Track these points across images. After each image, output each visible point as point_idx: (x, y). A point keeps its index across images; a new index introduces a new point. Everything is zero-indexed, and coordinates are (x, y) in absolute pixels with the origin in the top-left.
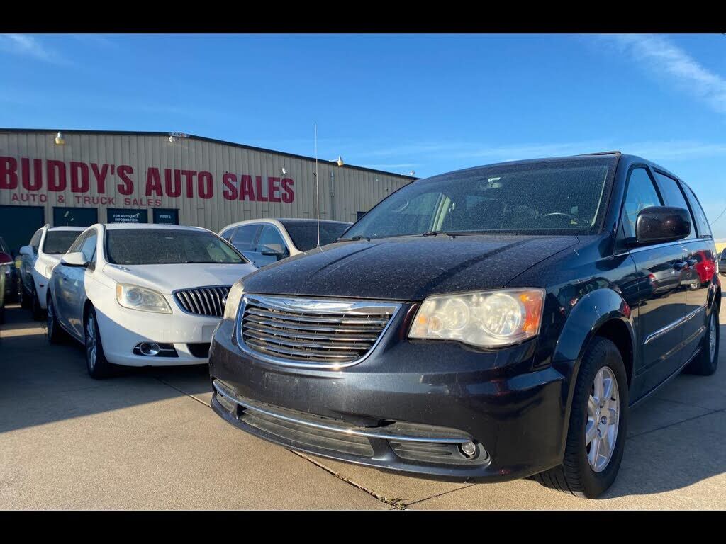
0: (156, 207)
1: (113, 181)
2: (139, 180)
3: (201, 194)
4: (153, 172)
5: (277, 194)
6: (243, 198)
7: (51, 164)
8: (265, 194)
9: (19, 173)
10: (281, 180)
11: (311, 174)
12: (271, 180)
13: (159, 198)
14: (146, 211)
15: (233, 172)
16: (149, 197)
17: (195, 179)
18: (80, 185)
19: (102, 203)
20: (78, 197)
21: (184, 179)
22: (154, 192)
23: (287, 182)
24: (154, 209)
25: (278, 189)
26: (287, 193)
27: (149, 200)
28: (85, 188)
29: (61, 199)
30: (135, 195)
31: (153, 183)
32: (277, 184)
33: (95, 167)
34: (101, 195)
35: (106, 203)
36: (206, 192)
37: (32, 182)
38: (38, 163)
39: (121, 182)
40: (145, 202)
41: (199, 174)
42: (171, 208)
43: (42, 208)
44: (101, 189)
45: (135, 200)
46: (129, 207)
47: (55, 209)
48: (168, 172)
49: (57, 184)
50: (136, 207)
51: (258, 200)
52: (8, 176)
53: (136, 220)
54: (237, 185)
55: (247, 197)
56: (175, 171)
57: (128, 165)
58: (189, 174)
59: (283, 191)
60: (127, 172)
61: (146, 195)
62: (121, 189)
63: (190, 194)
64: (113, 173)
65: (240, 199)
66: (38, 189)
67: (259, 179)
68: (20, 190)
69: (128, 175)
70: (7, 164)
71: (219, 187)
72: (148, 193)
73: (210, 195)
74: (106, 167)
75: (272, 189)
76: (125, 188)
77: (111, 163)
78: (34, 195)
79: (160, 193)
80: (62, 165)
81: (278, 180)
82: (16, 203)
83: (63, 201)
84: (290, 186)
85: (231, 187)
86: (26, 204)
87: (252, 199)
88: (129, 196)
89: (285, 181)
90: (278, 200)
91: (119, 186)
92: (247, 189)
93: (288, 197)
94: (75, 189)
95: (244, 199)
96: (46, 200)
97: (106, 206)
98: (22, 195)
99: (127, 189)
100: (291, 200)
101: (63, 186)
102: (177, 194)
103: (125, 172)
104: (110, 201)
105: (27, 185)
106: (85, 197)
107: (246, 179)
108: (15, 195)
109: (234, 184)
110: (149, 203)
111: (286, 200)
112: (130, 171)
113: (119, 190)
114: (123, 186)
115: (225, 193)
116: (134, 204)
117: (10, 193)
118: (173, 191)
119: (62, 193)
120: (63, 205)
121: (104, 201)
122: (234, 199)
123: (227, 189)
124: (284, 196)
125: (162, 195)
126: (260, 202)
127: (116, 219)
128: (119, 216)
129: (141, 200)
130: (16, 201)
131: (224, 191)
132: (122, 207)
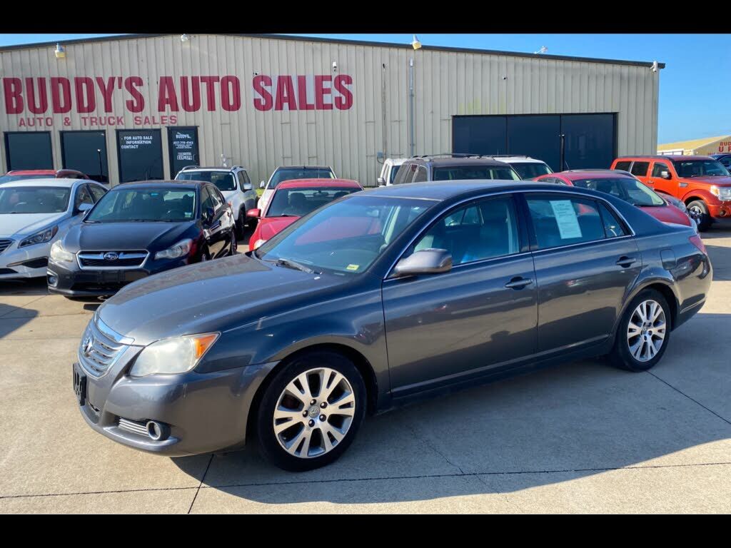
0: (171, 125)
1: (121, 97)
2: (151, 93)
3: (226, 106)
4: (166, 82)
5: (328, 99)
6: (280, 107)
7: (56, 81)
8: (311, 99)
9: (24, 95)
10: (333, 79)
11: (379, 65)
12: (319, 80)
13: (174, 113)
14: (159, 130)
15: (267, 74)
16: (162, 113)
17: (217, 87)
18: (86, 104)
19: (110, 124)
20: (85, 118)
21: (203, 87)
22: (168, 107)
23: (342, 81)
24: (168, 128)
25: (328, 91)
26: (342, 95)
27: (162, 117)
28: (91, 108)
29: (67, 122)
30: (146, 112)
31: (167, 96)
32: (326, 85)
33: (100, 80)
34: (109, 114)
35: (113, 124)
36: (231, 103)
37: (38, 105)
38: (42, 81)
39: (130, 97)
40: (158, 120)
41: (222, 80)
42: (188, 125)
43: (49, 133)
44: (108, 108)
45: (147, 118)
46: (140, 127)
47: (62, 134)
48: (184, 80)
49: (62, 105)
50: (148, 126)
51: (301, 108)
52: (14, 99)
53: (150, 142)
54: (272, 90)
55: (286, 105)
56: (192, 78)
57: (137, 76)
58: (210, 81)
59: (336, 93)
60: (136, 85)
61: (159, 111)
62: (130, 106)
63: (212, 107)
64: (120, 87)
65: (276, 109)
66: (44, 112)
67: (302, 81)
68: (27, 114)
69: (138, 88)
70: (13, 86)
71: (248, 94)
72: (161, 109)
73: (237, 106)
74: (112, 80)
75: (320, 92)
76: (135, 105)
77: (117, 75)
78: (40, 119)
79: (175, 108)
80: (66, 83)
81: (329, 78)
82: (23, 129)
83: (69, 124)
84: (346, 86)
85: (264, 93)
86: (33, 129)
87: (292, 107)
88: (139, 114)
89: (339, 78)
90: (331, 107)
91: (127, 102)
92: (285, 95)
93: (344, 102)
94: (81, 109)
95: (281, 109)
97: (114, 127)
98: (29, 119)
99: (137, 105)
100: (349, 104)
101: (68, 107)
102: (196, 107)
103: (134, 84)
104: (119, 121)
105: (34, 110)
106: (91, 118)
107: (285, 81)
108: (22, 120)
109: (268, 89)
110: (162, 120)
111: (340, 106)
112: (140, 82)
113: (127, 106)
114: (132, 102)
115: (257, 102)
116: (145, 123)
117: (17, 117)
118: (191, 103)
119: (68, 115)
120: (69, 128)
121: (112, 121)
122: (268, 109)
123: (259, 96)
124: (338, 100)
125: (177, 109)
126: (304, 112)
127: (128, 142)
128: (130, 138)
129: (153, 117)
130: (23, 126)
131: (255, 100)
132: (132, 128)
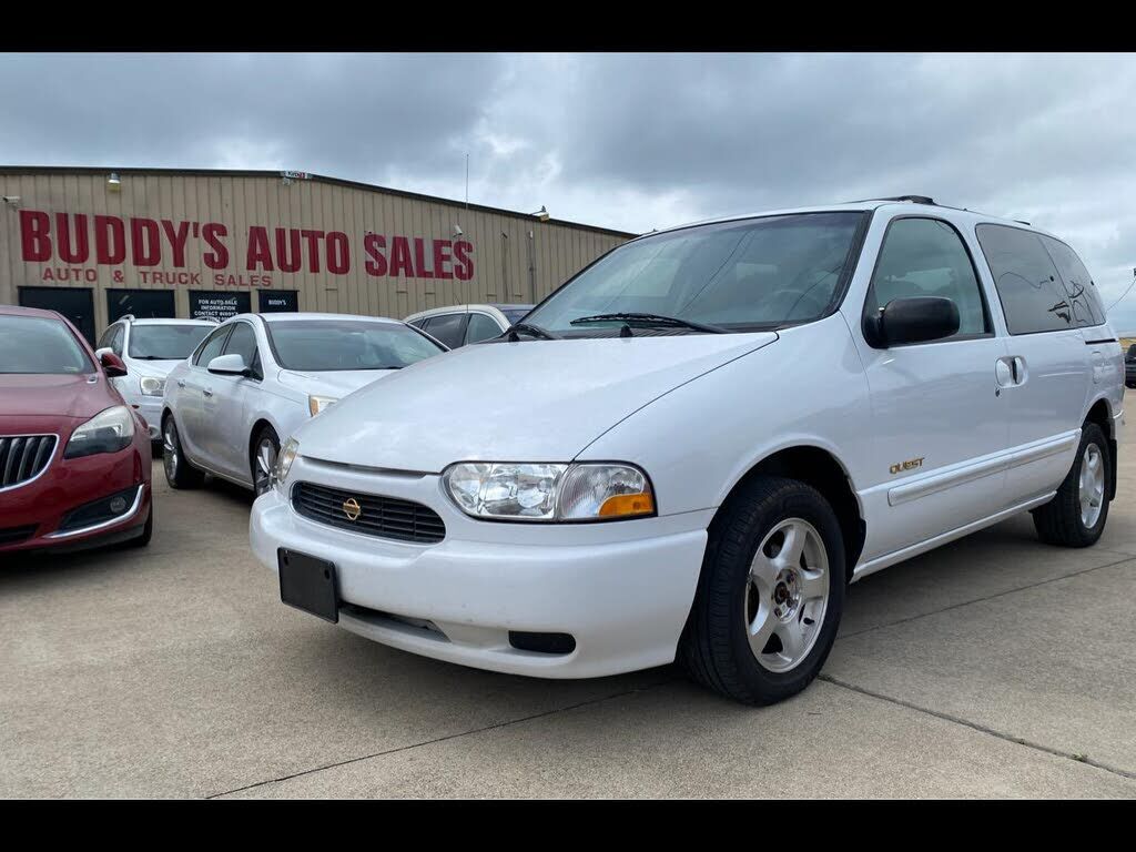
0: (263, 288)
1: (196, 248)
2: (237, 245)
3: (332, 268)
4: (257, 234)
5: (447, 267)
6: (395, 273)
7: (102, 222)
8: (429, 266)
9: (53, 235)
10: (453, 245)
11: (498, 236)
12: (438, 245)
13: (268, 273)
14: (247, 295)
15: (379, 232)
16: (252, 272)
17: (322, 244)
18: (147, 254)
19: (180, 282)
20: (145, 274)
21: (305, 243)
22: (260, 265)
23: (461, 247)
24: (260, 291)
25: (448, 258)
26: (463, 265)
27: (252, 277)
28: (155, 258)
29: (118, 276)
30: (230, 270)
31: (258, 251)
32: (446, 251)
33: (168, 226)
34: (180, 270)
35: (186, 282)
36: (339, 264)
37: (74, 251)
38: (81, 220)
39: (209, 249)
40: (246, 280)
41: (328, 236)
42: (286, 288)
43: (90, 290)
44: (179, 261)
45: (231, 277)
46: (222, 288)
47: (110, 291)
48: (280, 233)
49: (112, 253)
50: (233, 288)
51: (419, 276)
52: (36, 240)
53: (234, 308)
54: (386, 252)
55: (402, 271)
56: (291, 231)
57: (220, 222)
58: (313, 236)
59: (455, 260)
60: (219, 235)
61: (248, 268)
62: (209, 259)
63: (315, 268)
64: (196, 235)
65: (391, 275)
66: (83, 261)
67: (419, 243)
68: (56, 262)
69: (220, 239)
70: (35, 222)
71: (359, 255)
72: (251, 266)
73: (345, 269)
74: (185, 226)
75: (440, 258)
76: (216, 259)
77: (192, 220)
78: (77, 271)
79: (269, 266)
80: (118, 225)
81: (449, 244)
82: (50, 283)
83: (121, 280)
84: (466, 254)
85: (376, 254)
86: (64, 284)
87: (409, 274)
88: (221, 271)
89: (459, 245)
90: (449, 276)
91: (205, 255)
92: (401, 259)
93: (464, 271)
94: (138, 260)
95: (397, 275)
96: (94, 279)
97: (186, 287)
98: (59, 270)
99: (219, 260)
100: (470, 275)
101: (120, 257)
102: (295, 267)
103: (215, 233)
104: (194, 278)
105: (66, 255)
106: (155, 273)
107: (400, 243)
108: (48, 270)
109: (381, 250)
110: (252, 281)
111: (461, 276)
112: (223, 231)
113: (205, 258)
114: (213, 255)
115: (369, 265)
116: (229, 283)
117: (41, 268)
118: (289, 262)
119: (119, 267)
120: (120, 286)
121: (184, 278)
122: (382, 274)
123: (371, 259)
124: (459, 268)
125: (271, 269)
126: (422, 279)
127: (203, 308)
128: (207, 302)
129: (240, 277)
130: (49, 279)
131: (367, 263)
132: (211, 289)
